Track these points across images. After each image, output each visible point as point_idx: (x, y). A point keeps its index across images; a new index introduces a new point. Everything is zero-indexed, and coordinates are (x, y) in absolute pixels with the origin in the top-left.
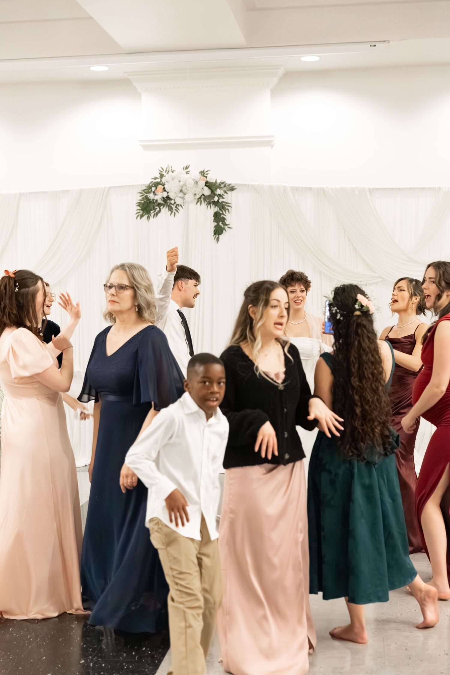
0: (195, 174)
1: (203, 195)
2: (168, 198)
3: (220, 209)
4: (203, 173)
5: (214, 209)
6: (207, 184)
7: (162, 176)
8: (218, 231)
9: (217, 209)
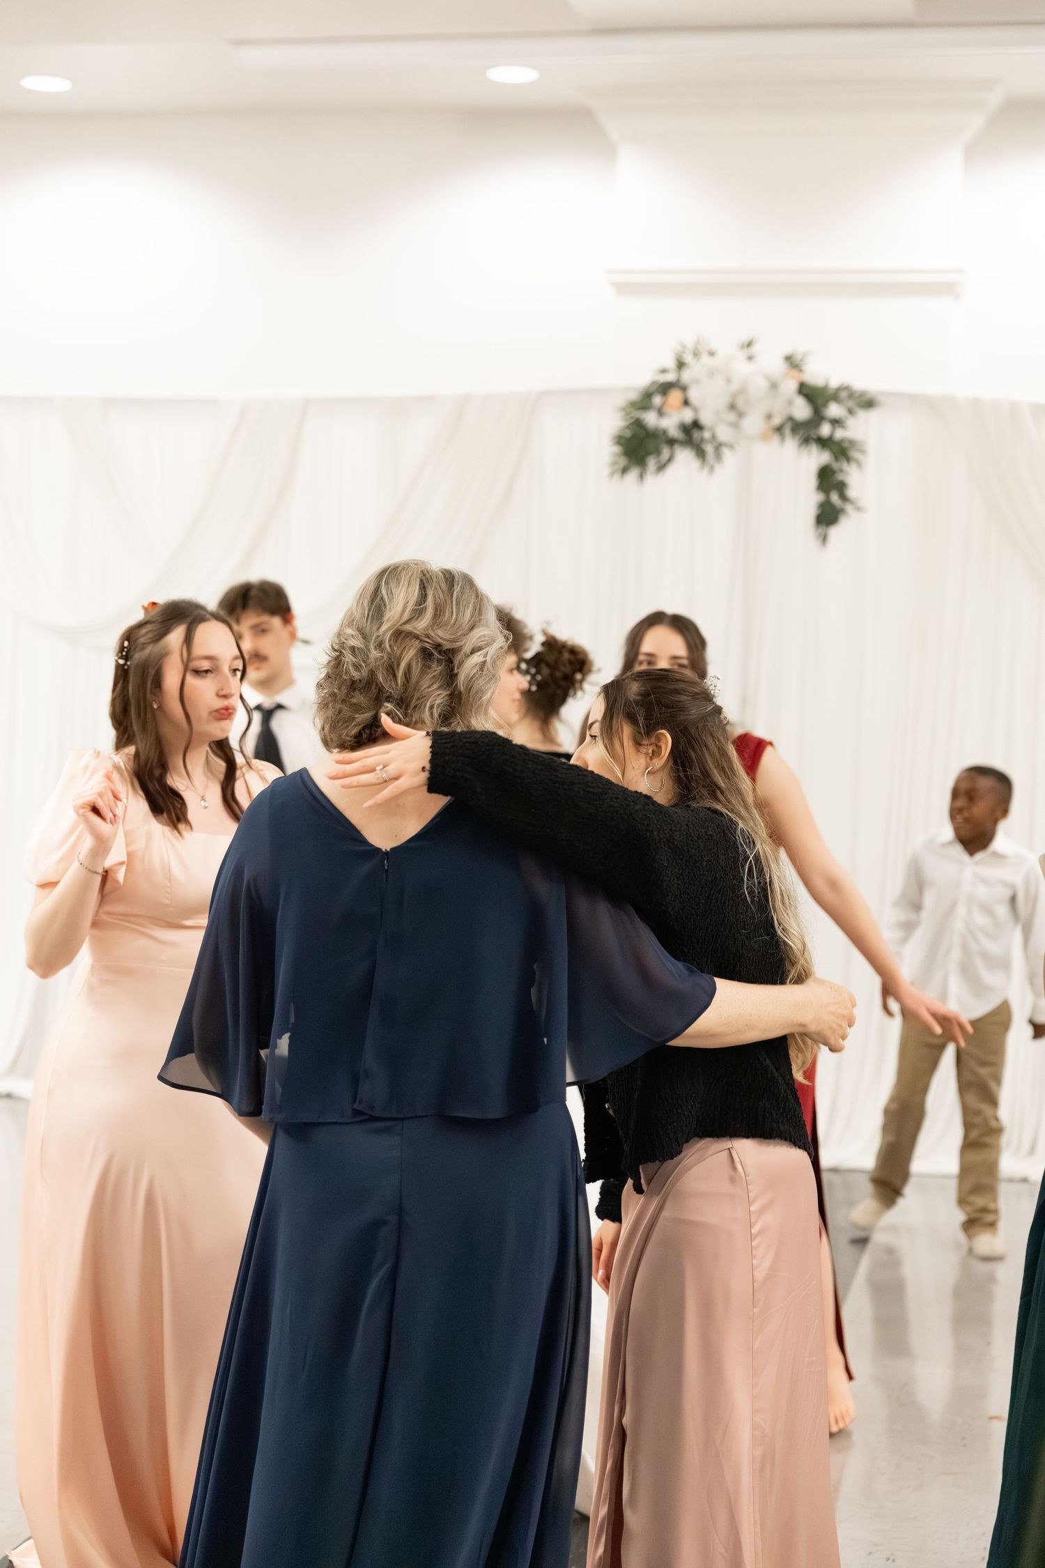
0: (770, 361)
1: (791, 419)
2: (696, 425)
3: (837, 459)
4: (792, 362)
5: (816, 458)
6: (807, 391)
7: (681, 365)
8: (827, 517)
9: (825, 457)
